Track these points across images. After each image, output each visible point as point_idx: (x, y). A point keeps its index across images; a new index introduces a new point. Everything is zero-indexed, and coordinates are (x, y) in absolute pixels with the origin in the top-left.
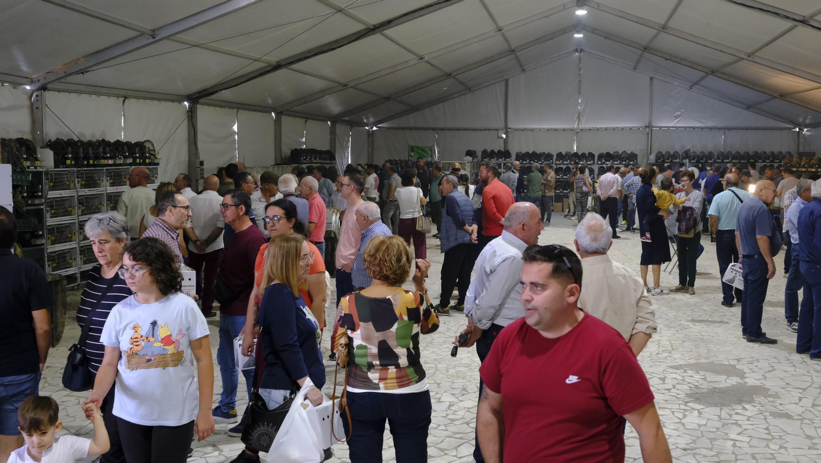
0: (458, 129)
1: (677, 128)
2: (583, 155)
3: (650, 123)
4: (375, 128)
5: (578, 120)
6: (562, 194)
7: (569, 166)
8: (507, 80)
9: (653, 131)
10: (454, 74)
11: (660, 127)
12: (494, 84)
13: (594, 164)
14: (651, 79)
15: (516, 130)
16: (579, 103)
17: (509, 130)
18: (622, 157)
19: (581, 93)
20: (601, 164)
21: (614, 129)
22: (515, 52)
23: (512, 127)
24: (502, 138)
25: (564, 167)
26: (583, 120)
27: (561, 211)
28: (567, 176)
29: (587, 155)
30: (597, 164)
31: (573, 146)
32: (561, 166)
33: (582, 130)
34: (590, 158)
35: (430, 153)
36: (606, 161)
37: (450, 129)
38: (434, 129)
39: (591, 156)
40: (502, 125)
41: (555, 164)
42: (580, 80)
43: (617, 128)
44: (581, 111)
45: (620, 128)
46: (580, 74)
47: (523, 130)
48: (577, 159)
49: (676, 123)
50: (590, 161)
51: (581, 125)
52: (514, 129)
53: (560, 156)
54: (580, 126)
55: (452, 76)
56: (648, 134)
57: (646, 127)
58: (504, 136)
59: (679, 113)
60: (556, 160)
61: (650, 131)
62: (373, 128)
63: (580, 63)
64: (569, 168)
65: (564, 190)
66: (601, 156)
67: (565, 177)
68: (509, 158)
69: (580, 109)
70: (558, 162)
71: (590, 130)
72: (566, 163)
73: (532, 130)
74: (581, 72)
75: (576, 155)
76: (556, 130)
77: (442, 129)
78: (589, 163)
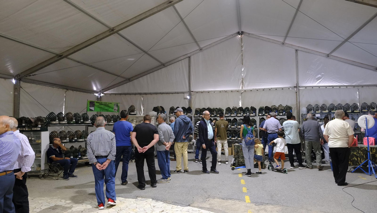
0: (156, 94)
1: (319, 87)
2: (247, 108)
3: (297, 84)
4: (102, 95)
5: (242, 84)
6: (231, 140)
7: (236, 118)
8: (189, 57)
9: (300, 90)
10: (117, 29)
11: (306, 87)
12: (181, 60)
13: (256, 116)
14: (297, 51)
15: (197, 93)
16: (242, 71)
17: (192, 93)
18: (279, 109)
19: (243, 64)
20: (262, 116)
21: (270, 90)
22: (172, 3)
23: (194, 90)
24: (187, 99)
25: (232, 119)
26: (246, 84)
27: (231, 154)
28: (234, 126)
29: (250, 109)
30: (259, 116)
31: (239, 103)
32: (230, 118)
33: (245, 91)
34: (252, 112)
35: (117, 108)
36: (266, 113)
37: (151, 94)
38: (140, 94)
39: (253, 109)
40: (186, 89)
41: (225, 116)
42: (242, 55)
43: (272, 88)
44: (243, 77)
45: (274, 88)
46: (242, 51)
47: (202, 92)
48: (242, 112)
49: (318, 83)
50: (253, 114)
51: (244, 87)
52: (195, 92)
53: (229, 110)
54: (244, 89)
55: (115, 31)
56: (296, 93)
57: (295, 87)
58: (188, 97)
59: (320, 76)
60: (226, 113)
61: (298, 90)
62: (101, 94)
63: (242, 42)
64: (236, 119)
65: (233, 137)
66: (261, 110)
67: (233, 127)
68: (190, 113)
69: (243, 76)
70: (227, 115)
71: (251, 91)
72: (233, 115)
73: (209, 92)
74: (243, 49)
75: (241, 109)
76: (226, 92)
77: (146, 94)
78: (252, 115)
